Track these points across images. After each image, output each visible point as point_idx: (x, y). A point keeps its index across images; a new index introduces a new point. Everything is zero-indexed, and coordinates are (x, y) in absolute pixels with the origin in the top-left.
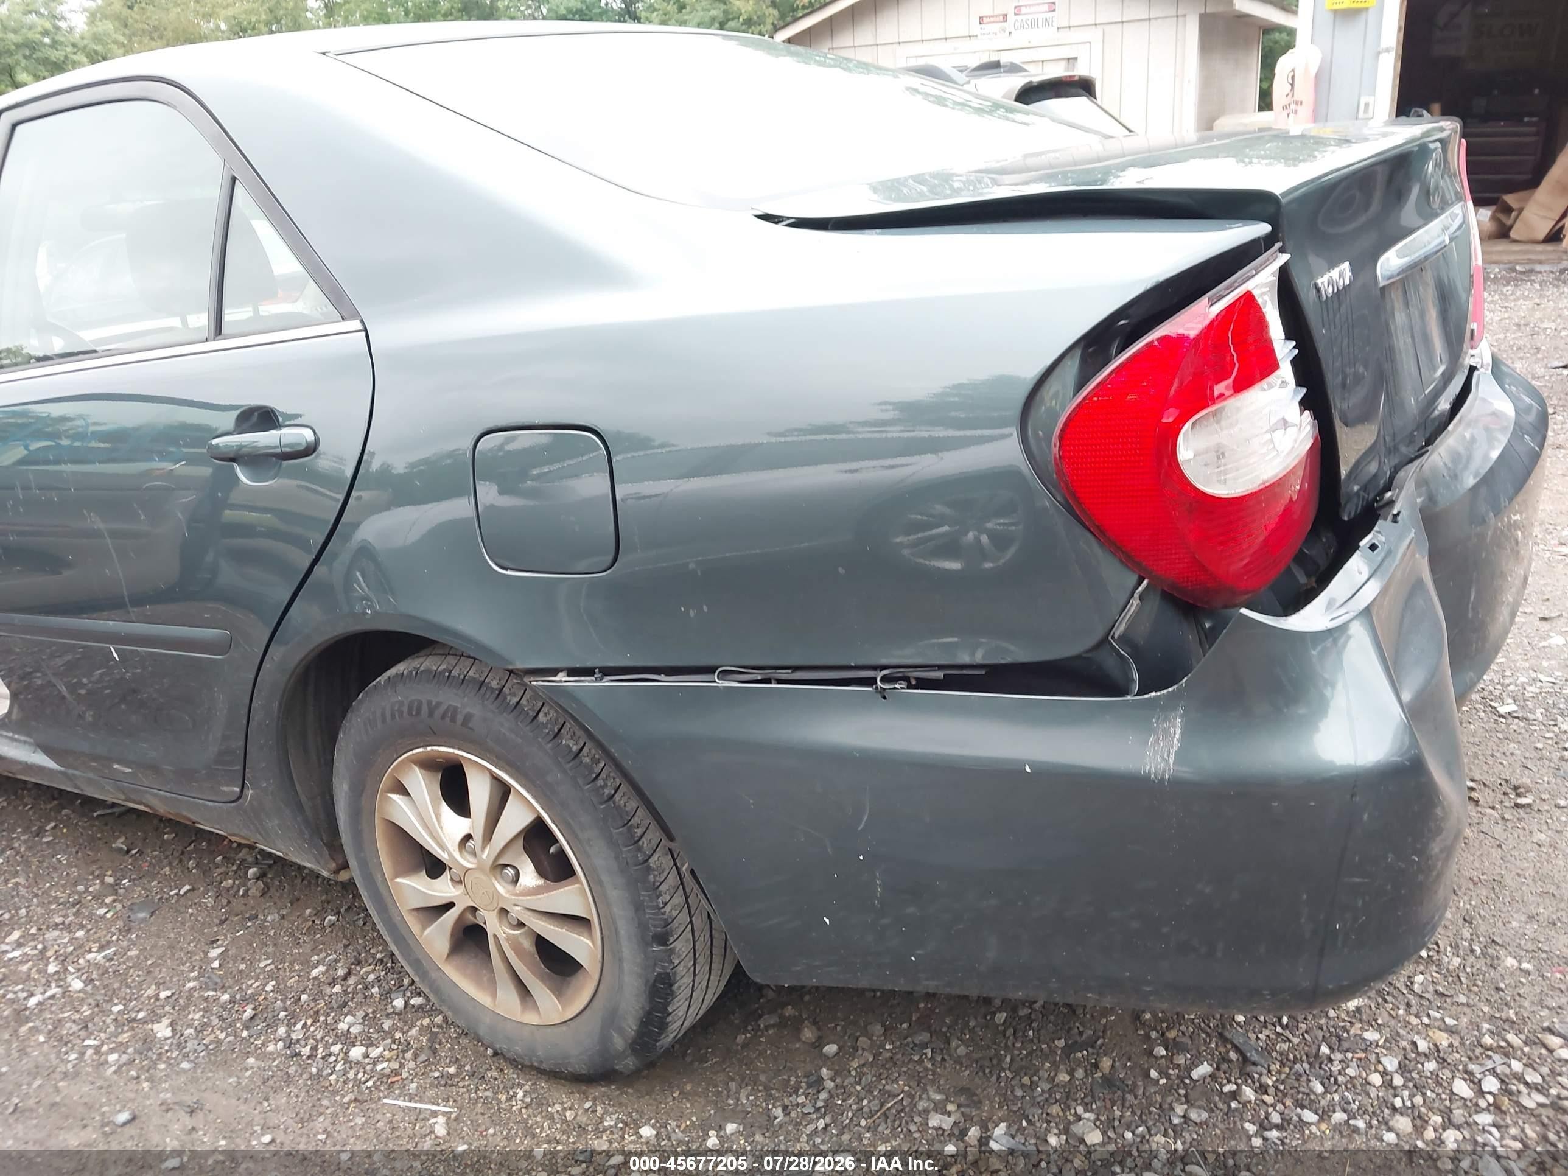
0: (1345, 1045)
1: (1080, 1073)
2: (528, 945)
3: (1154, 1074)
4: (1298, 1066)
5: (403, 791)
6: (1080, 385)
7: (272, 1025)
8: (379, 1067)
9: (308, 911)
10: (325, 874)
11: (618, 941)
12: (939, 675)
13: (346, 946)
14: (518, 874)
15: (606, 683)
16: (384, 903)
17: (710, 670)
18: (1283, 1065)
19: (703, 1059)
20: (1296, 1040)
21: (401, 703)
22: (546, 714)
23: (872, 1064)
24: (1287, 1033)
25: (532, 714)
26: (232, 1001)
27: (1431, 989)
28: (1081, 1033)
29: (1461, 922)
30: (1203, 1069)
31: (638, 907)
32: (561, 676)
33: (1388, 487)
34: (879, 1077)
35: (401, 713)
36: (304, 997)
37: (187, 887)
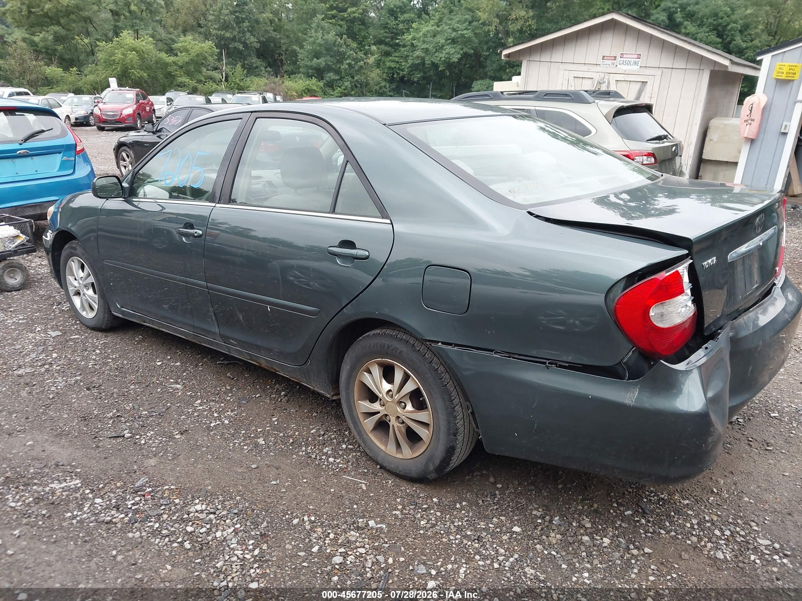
0: (680, 514)
1: (586, 507)
2: (404, 430)
3: (612, 511)
4: (662, 517)
5: (369, 372)
6: (624, 289)
7: (300, 446)
8: (340, 466)
9: (306, 411)
10: (328, 396)
11: (439, 433)
12: (567, 365)
13: (322, 425)
14: (406, 406)
15: (456, 348)
16: (352, 409)
17: (492, 351)
18: (657, 516)
19: (454, 482)
20: (663, 510)
21: (377, 343)
22: (428, 355)
23: (513, 493)
24: (661, 507)
25: (423, 354)
26: (284, 436)
27: (715, 502)
28: (588, 496)
29: (732, 484)
30: (629, 512)
31: (449, 422)
32: (440, 344)
33: (720, 329)
34: (516, 497)
35: (377, 346)
36: (310, 439)
37: (259, 395)
